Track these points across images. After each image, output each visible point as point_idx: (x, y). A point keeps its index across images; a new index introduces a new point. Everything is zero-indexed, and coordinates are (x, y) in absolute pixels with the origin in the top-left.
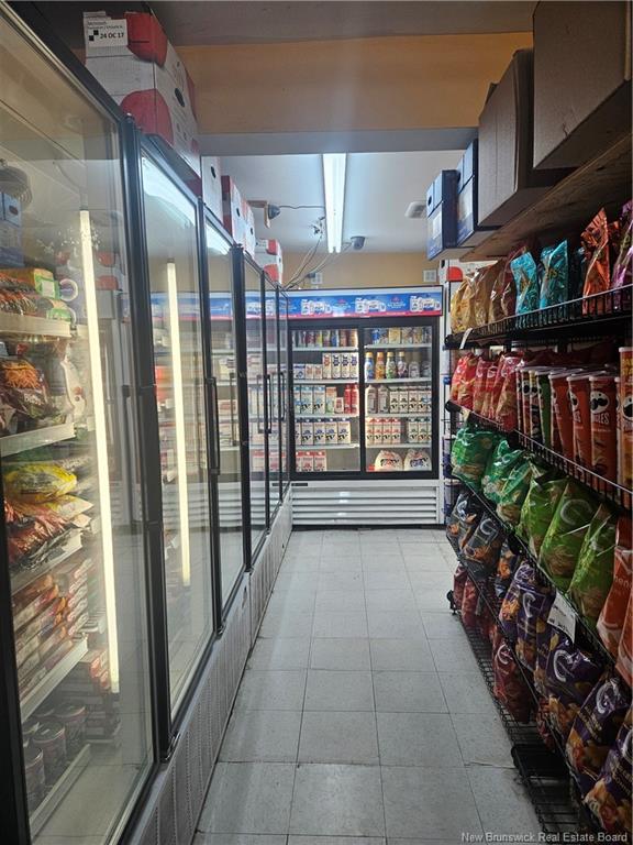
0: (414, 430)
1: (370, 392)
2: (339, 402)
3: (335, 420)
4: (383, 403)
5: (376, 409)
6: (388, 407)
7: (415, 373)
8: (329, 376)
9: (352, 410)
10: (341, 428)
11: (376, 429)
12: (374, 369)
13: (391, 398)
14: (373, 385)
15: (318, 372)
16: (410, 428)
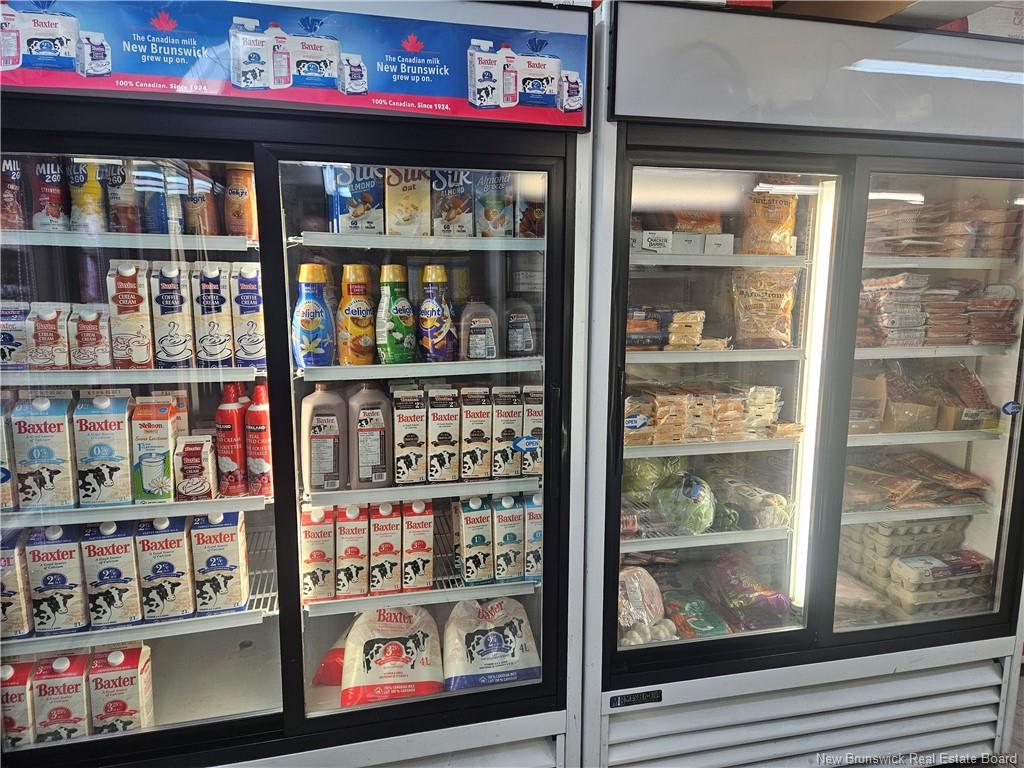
0: (479, 540)
1: (317, 412)
2: (192, 454)
3: (177, 523)
4: (368, 451)
5: (341, 473)
6: (388, 466)
7: (481, 343)
8: (141, 354)
9: (249, 481)
10: (203, 553)
11: (344, 544)
12: (333, 328)
13: (401, 431)
14: (331, 386)
15: (86, 335)
16: (467, 533)
